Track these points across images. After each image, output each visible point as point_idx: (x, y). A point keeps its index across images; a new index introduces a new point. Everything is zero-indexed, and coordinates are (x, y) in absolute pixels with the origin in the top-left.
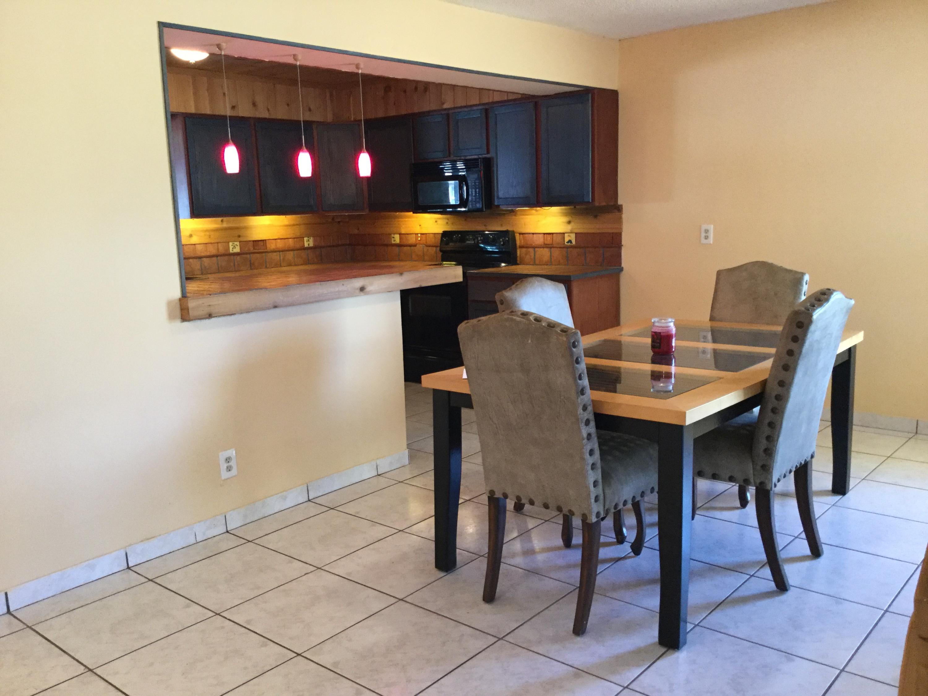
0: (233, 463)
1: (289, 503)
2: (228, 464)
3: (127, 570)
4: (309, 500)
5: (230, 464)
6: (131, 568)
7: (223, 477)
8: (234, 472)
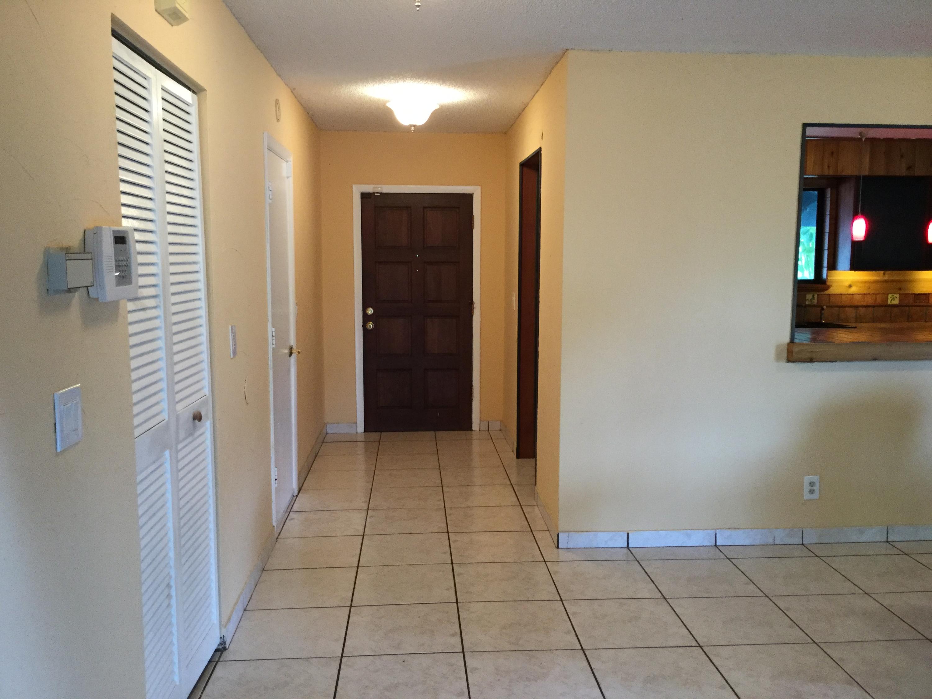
0: (816, 488)
1: (864, 538)
2: (811, 488)
3: (714, 547)
4: (887, 542)
5: (814, 488)
6: (718, 547)
7: (806, 498)
8: (816, 496)
